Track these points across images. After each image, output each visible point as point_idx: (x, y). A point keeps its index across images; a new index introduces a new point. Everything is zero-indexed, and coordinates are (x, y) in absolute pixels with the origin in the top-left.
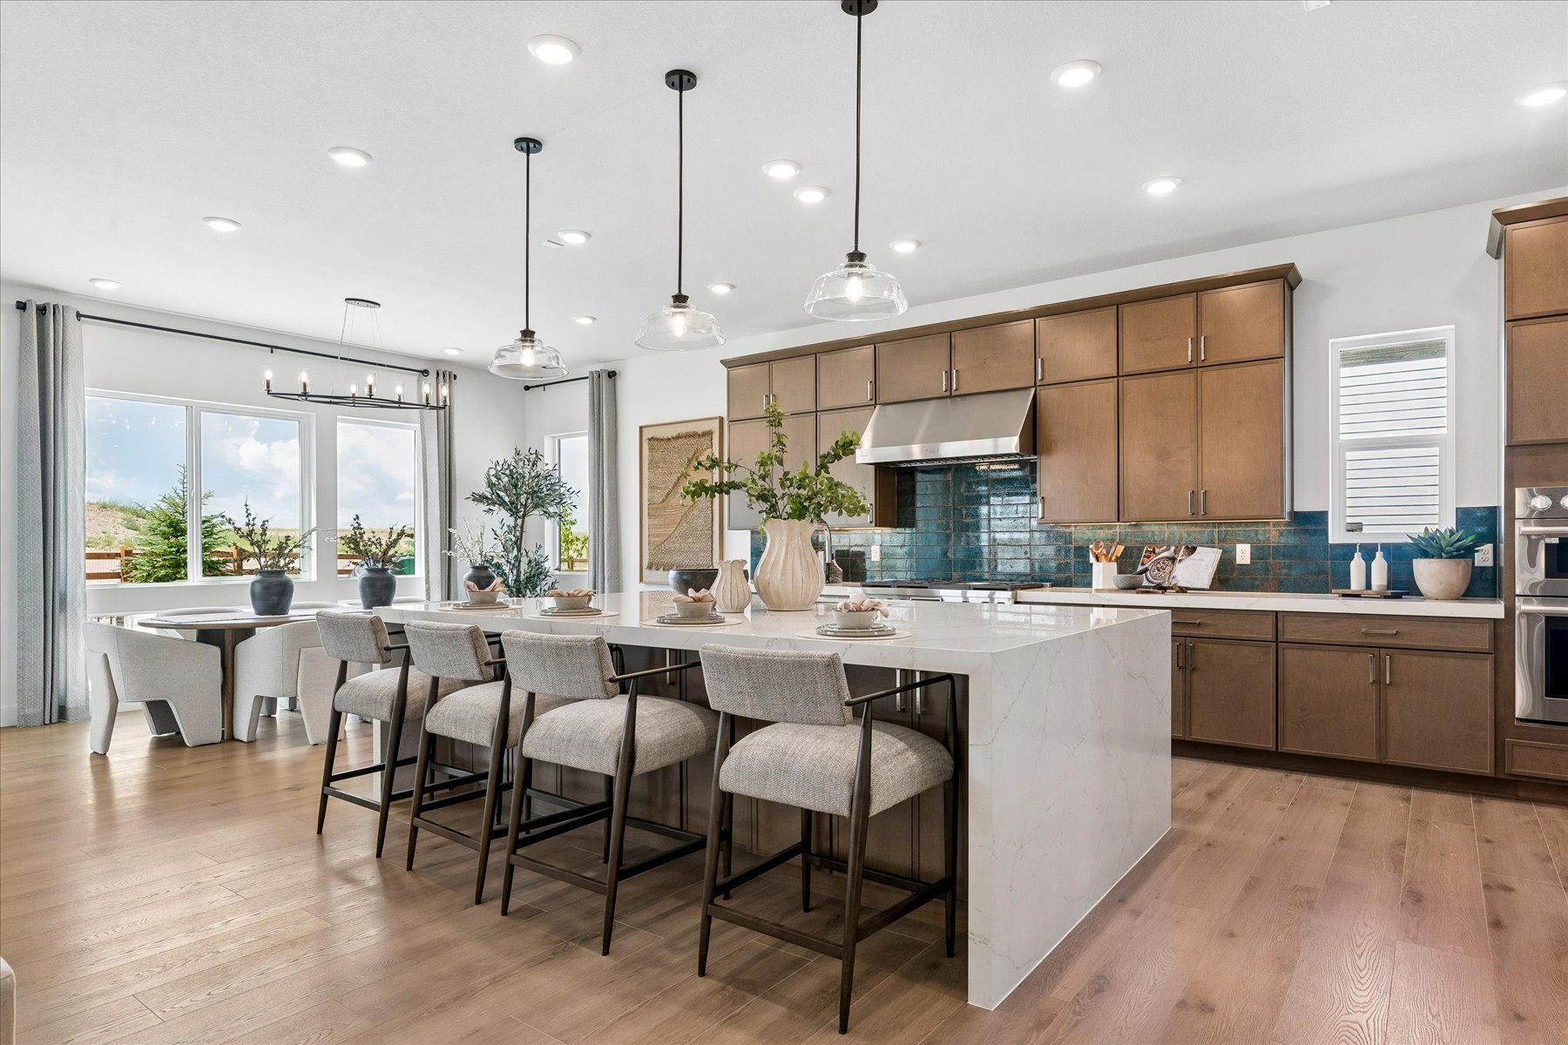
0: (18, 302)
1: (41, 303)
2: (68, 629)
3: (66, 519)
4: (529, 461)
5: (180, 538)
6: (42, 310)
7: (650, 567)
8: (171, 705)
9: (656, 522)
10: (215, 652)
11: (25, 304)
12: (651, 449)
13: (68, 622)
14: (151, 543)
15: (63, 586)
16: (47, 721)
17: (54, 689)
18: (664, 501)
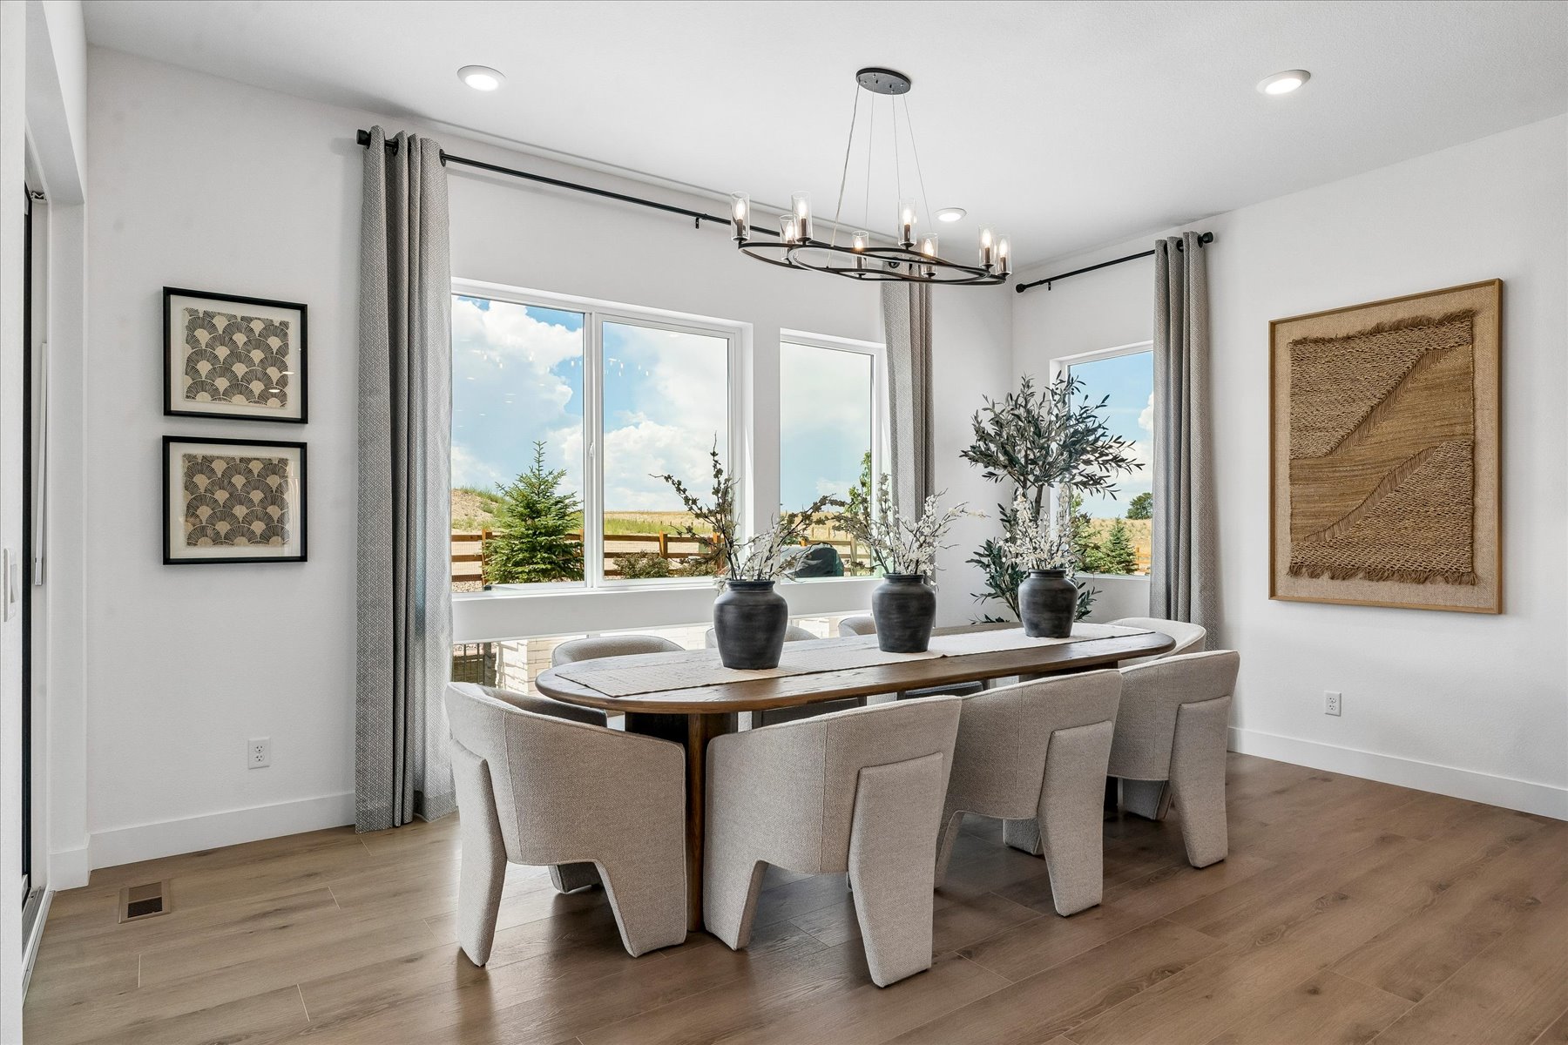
0: (359, 131)
1: (390, 137)
2: (427, 670)
3: (425, 488)
4: (1054, 393)
5: (536, 520)
6: (392, 147)
7: (1295, 571)
8: (601, 871)
9: (1311, 490)
10: (675, 753)
11: (370, 135)
12: (1297, 360)
13: (428, 658)
14: (509, 525)
15: (420, 597)
16: (398, 822)
17: (408, 767)
18: (1331, 452)
